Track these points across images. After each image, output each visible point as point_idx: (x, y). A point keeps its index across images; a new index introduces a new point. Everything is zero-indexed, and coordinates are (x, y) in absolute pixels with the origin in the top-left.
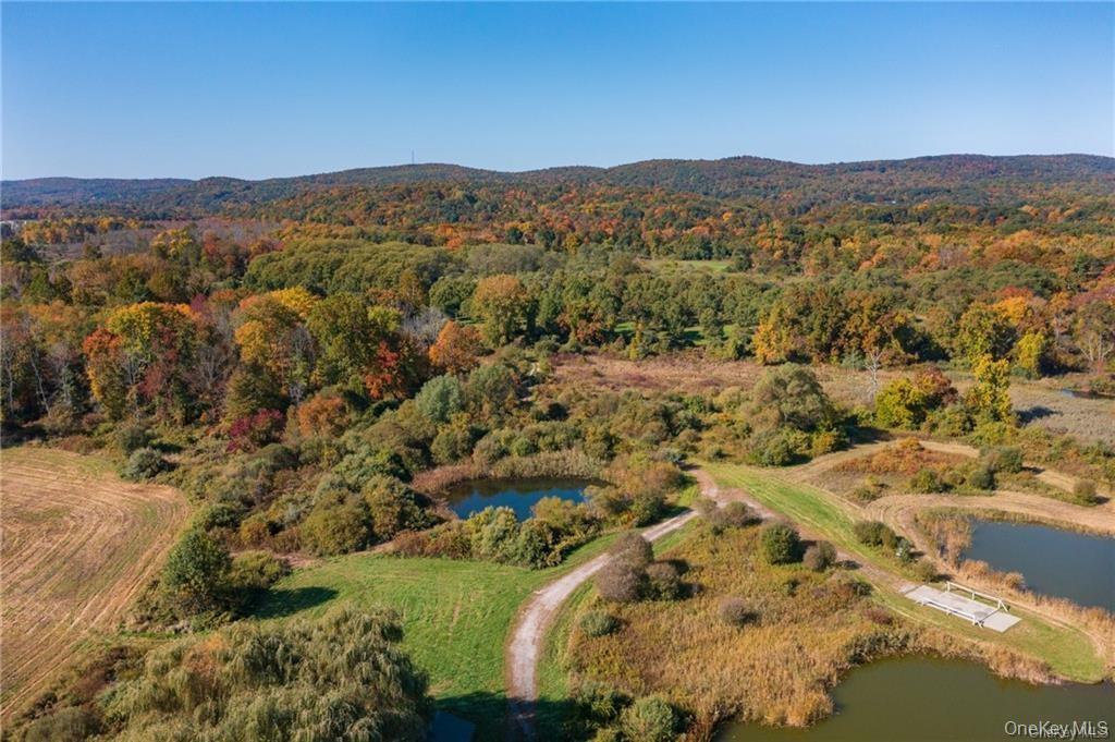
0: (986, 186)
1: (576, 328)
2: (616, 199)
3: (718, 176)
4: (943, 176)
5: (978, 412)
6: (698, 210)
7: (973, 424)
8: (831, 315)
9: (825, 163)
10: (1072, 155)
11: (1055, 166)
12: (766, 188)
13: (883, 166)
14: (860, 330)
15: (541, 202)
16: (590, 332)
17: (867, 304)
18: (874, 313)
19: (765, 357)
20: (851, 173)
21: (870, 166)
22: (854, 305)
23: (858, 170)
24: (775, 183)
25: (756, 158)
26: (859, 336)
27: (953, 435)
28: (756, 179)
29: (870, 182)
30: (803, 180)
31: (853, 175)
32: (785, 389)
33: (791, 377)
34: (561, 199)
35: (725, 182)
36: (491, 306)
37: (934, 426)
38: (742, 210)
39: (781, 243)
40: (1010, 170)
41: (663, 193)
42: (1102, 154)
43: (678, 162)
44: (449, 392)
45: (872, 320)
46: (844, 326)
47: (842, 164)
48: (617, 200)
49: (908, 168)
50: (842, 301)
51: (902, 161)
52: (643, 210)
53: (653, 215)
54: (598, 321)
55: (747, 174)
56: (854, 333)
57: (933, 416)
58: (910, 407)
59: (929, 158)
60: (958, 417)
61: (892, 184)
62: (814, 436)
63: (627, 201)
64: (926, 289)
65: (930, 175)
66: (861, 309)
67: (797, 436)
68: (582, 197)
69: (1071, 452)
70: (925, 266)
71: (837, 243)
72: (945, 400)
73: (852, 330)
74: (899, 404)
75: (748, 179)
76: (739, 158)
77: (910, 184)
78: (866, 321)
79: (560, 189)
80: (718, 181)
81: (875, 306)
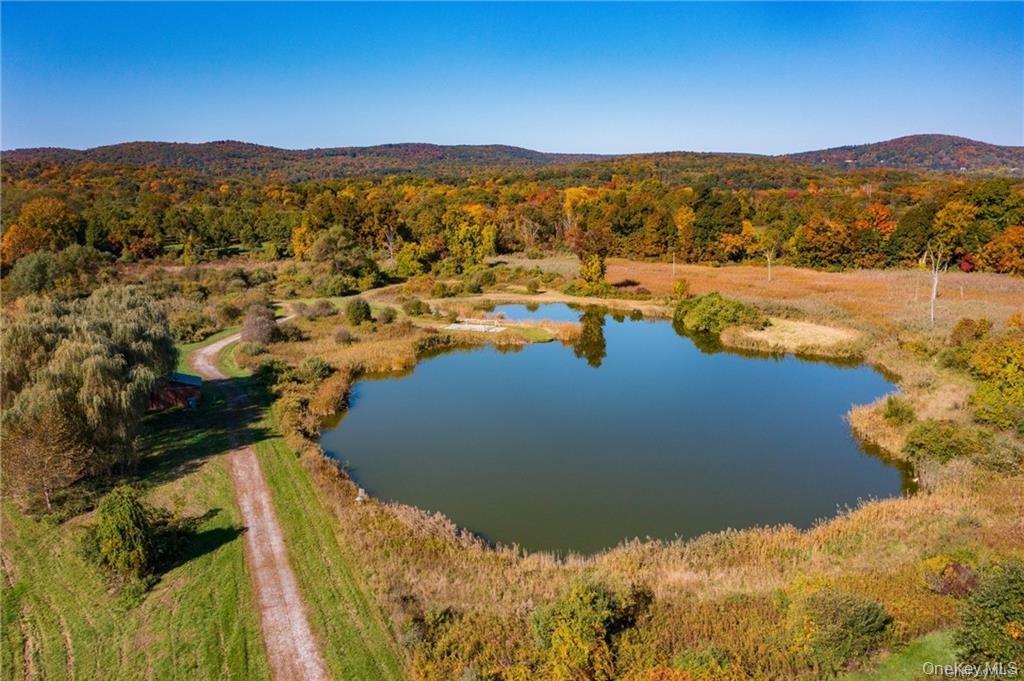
0: (437, 168)
1: (128, 244)
2: (105, 174)
3: (205, 158)
4: (403, 160)
5: (463, 262)
6: (195, 182)
7: (462, 269)
8: (350, 219)
9: (303, 149)
10: (495, 145)
11: (485, 154)
12: (253, 168)
13: (354, 152)
14: (373, 230)
15: (19, 179)
16: (143, 246)
17: (375, 210)
18: (382, 216)
19: (303, 254)
20: (327, 158)
21: (343, 152)
22: (366, 211)
23: (332, 155)
24: (261, 165)
25: (239, 143)
26: (372, 234)
27: (450, 276)
28: (242, 160)
29: (344, 165)
30: (286, 162)
31: (329, 159)
32: (336, 244)
33: (339, 235)
34: (43, 175)
35: (214, 163)
36: (39, 225)
37: (438, 273)
38: (238, 183)
39: (287, 194)
40: (453, 156)
41: (154, 169)
42: (515, 146)
43: (163, 144)
44: (45, 266)
45: (381, 221)
46: (361, 227)
47: (318, 149)
48: (106, 176)
49: (375, 154)
50: (357, 209)
51: (368, 148)
52: (138, 184)
53: (149, 188)
54: (149, 236)
55: (234, 156)
56: (369, 233)
57: (435, 266)
58: (420, 261)
59: (391, 146)
60: (452, 265)
61: (362, 166)
62: (359, 280)
63: (118, 177)
64: (412, 213)
65: (394, 160)
66: (372, 214)
67: (349, 279)
68: (67, 174)
69: (522, 274)
70: (408, 201)
71: (334, 192)
72: (442, 256)
73: (367, 230)
74: (413, 259)
75: (235, 160)
76: (223, 142)
77: (377, 167)
78: (377, 222)
79: (39, 166)
80: (205, 163)
81: (382, 210)
